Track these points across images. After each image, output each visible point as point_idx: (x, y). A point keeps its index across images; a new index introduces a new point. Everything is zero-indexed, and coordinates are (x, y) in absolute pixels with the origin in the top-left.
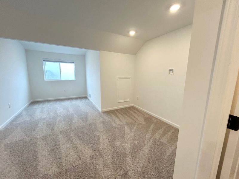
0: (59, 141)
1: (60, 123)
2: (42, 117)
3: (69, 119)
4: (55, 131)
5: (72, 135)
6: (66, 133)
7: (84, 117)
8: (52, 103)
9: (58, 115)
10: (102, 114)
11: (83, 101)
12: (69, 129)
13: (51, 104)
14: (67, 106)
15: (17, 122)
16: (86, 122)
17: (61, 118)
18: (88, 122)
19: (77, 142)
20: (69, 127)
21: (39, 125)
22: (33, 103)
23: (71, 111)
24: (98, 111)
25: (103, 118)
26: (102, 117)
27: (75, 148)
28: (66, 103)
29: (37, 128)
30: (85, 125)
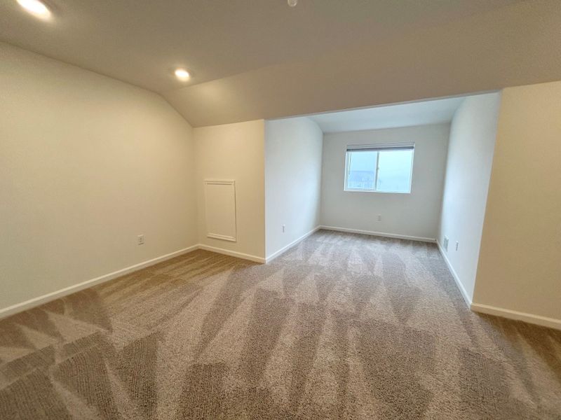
0: (320, 332)
1: (343, 289)
2: (320, 263)
3: (363, 290)
4: (325, 303)
5: (352, 334)
6: (342, 321)
7: (404, 302)
8: (348, 239)
9: (346, 270)
10: (474, 318)
11: (422, 253)
12: (353, 316)
13: (346, 242)
14: (374, 254)
15: (286, 259)
16: (403, 320)
17: (349, 278)
18: (409, 324)
19: (354, 363)
20: (354, 311)
21: (308, 277)
22: (321, 231)
23: (378, 271)
24: (462, 300)
25: (474, 339)
26: (470, 333)
27: (343, 376)
28: (375, 247)
29: (303, 283)
30: (397, 325)
